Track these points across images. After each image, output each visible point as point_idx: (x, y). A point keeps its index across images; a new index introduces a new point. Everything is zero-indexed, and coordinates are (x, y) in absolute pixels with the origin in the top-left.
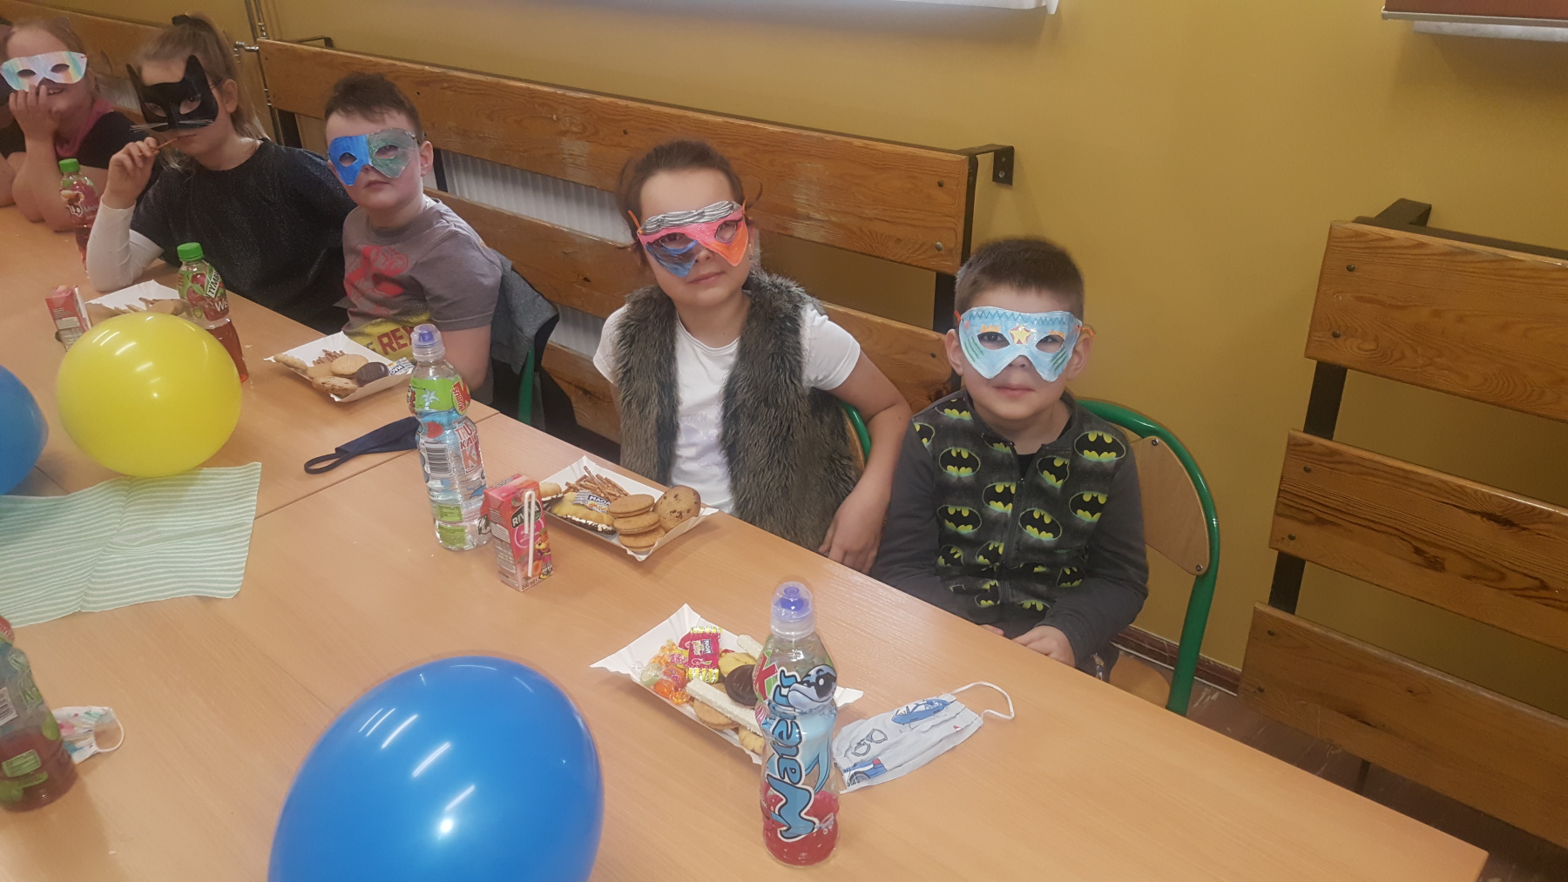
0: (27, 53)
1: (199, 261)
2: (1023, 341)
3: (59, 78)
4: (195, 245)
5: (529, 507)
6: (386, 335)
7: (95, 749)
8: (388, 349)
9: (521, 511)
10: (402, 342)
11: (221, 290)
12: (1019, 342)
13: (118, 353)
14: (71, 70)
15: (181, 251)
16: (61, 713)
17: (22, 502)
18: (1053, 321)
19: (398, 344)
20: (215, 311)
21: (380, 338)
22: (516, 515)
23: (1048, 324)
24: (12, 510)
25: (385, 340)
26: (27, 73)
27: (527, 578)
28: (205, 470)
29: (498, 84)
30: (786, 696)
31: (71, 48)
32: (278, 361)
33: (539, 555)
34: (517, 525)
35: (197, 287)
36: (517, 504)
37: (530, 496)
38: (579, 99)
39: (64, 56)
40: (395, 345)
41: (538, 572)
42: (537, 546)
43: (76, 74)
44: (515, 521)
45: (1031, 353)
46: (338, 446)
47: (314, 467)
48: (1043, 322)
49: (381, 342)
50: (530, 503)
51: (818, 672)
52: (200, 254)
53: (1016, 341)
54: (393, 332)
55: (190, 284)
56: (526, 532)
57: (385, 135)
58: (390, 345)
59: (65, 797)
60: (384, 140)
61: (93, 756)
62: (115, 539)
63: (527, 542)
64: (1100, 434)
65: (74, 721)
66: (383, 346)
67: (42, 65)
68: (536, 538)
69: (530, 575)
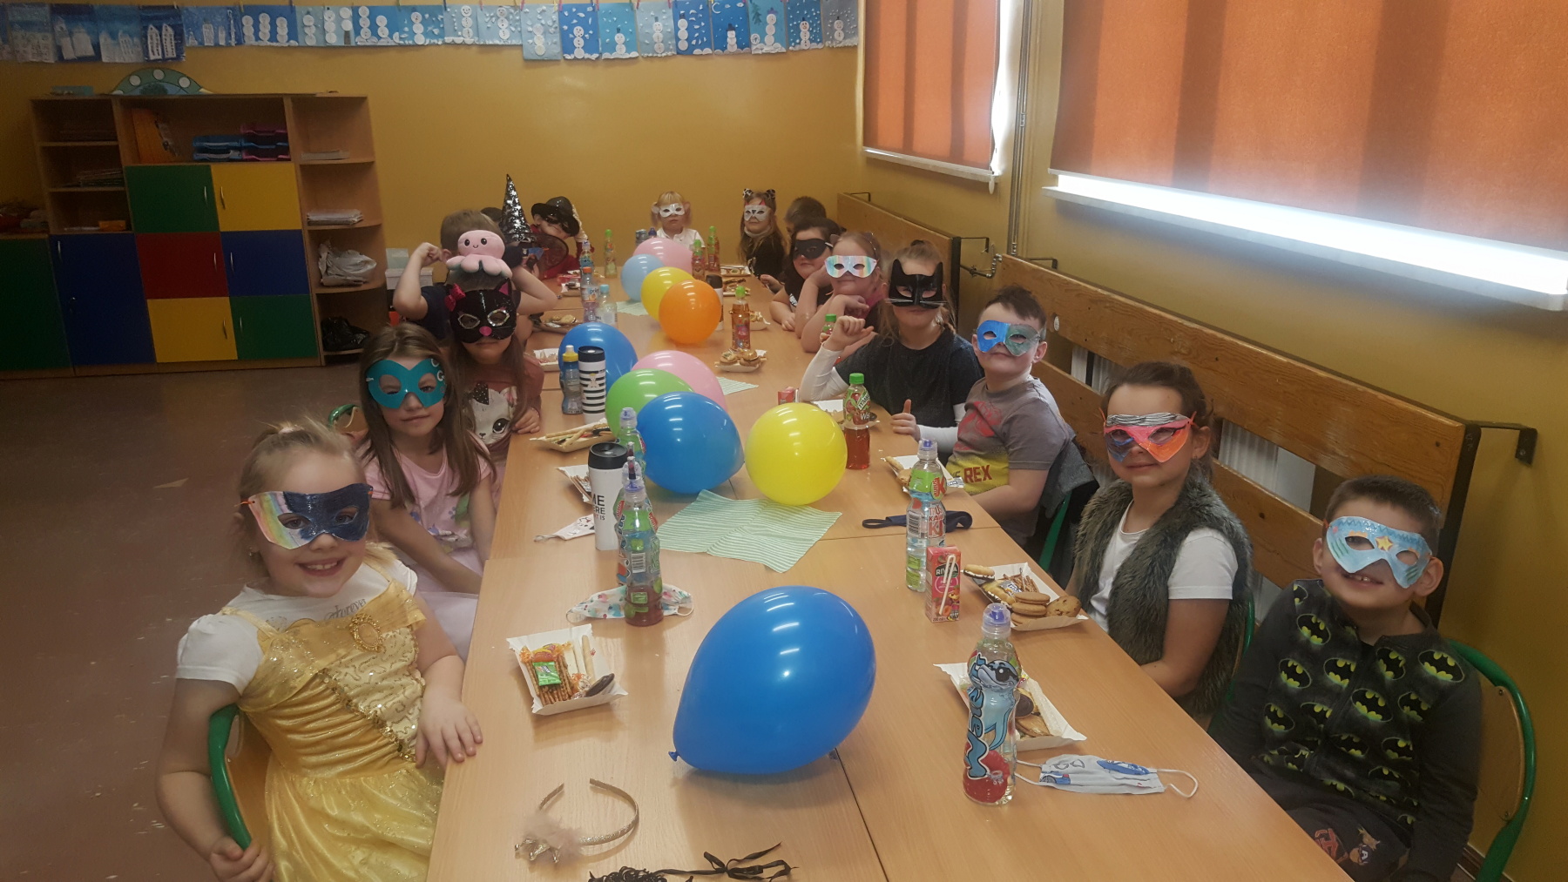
0: (845, 254)
1: (860, 385)
2: (1386, 548)
3: (856, 273)
4: (861, 375)
5: (950, 566)
6: (970, 469)
7: (676, 611)
8: (968, 479)
9: (944, 567)
10: (978, 477)
11: (867, 407)
12: (1382, 548)
13: (785, 423)
14: (865, 269)
15: (853, 377)
16: (667, 585)
17: (713, 496)
18: (1412, 540)
19: (975, 477)
20: (859, 419)
21: (966, 470)
22: (940, 568)
23: (1408, 541)
24: (706, 499)
25: (968, 473)
26: (839, 266)
27: (938, 614)
28: (811, 509)
29: (1141, 309)
30: (977, 671)
31: (869, 255)
32: (887, 461)
33: (950, 602)
34: (938, 575)
35: (853, 402)
36: (942, 561)
37: (952, 559)
38: (1191, 328)
39: (864, 259)
40: (973, 478)
41: (947, 614)
42: (950, 595)
43: (866, 273)
44: (938, 572)
45: (1391, 558)
46: (889, 516)
47: (867, 524)
48: (1403, 538)
49: (965, 473)
50: (951, 564)
51: (1001, 664)
52: (862, 381)
53: (1380, 547)
54: (975, 468)
55: (850, 398)
56: (944, 582)
57: (1020, 328)
58: (970, 477)
59: (653, 627)
60: (1019, 331)
61: (674, 615)
62: (744, 527)
63: (943, 590)
64: (1445, 656)
65: (672, 593)
66: (966, 476)
67: (849, 263)
68: (950, 590)
69: (940, 613)
